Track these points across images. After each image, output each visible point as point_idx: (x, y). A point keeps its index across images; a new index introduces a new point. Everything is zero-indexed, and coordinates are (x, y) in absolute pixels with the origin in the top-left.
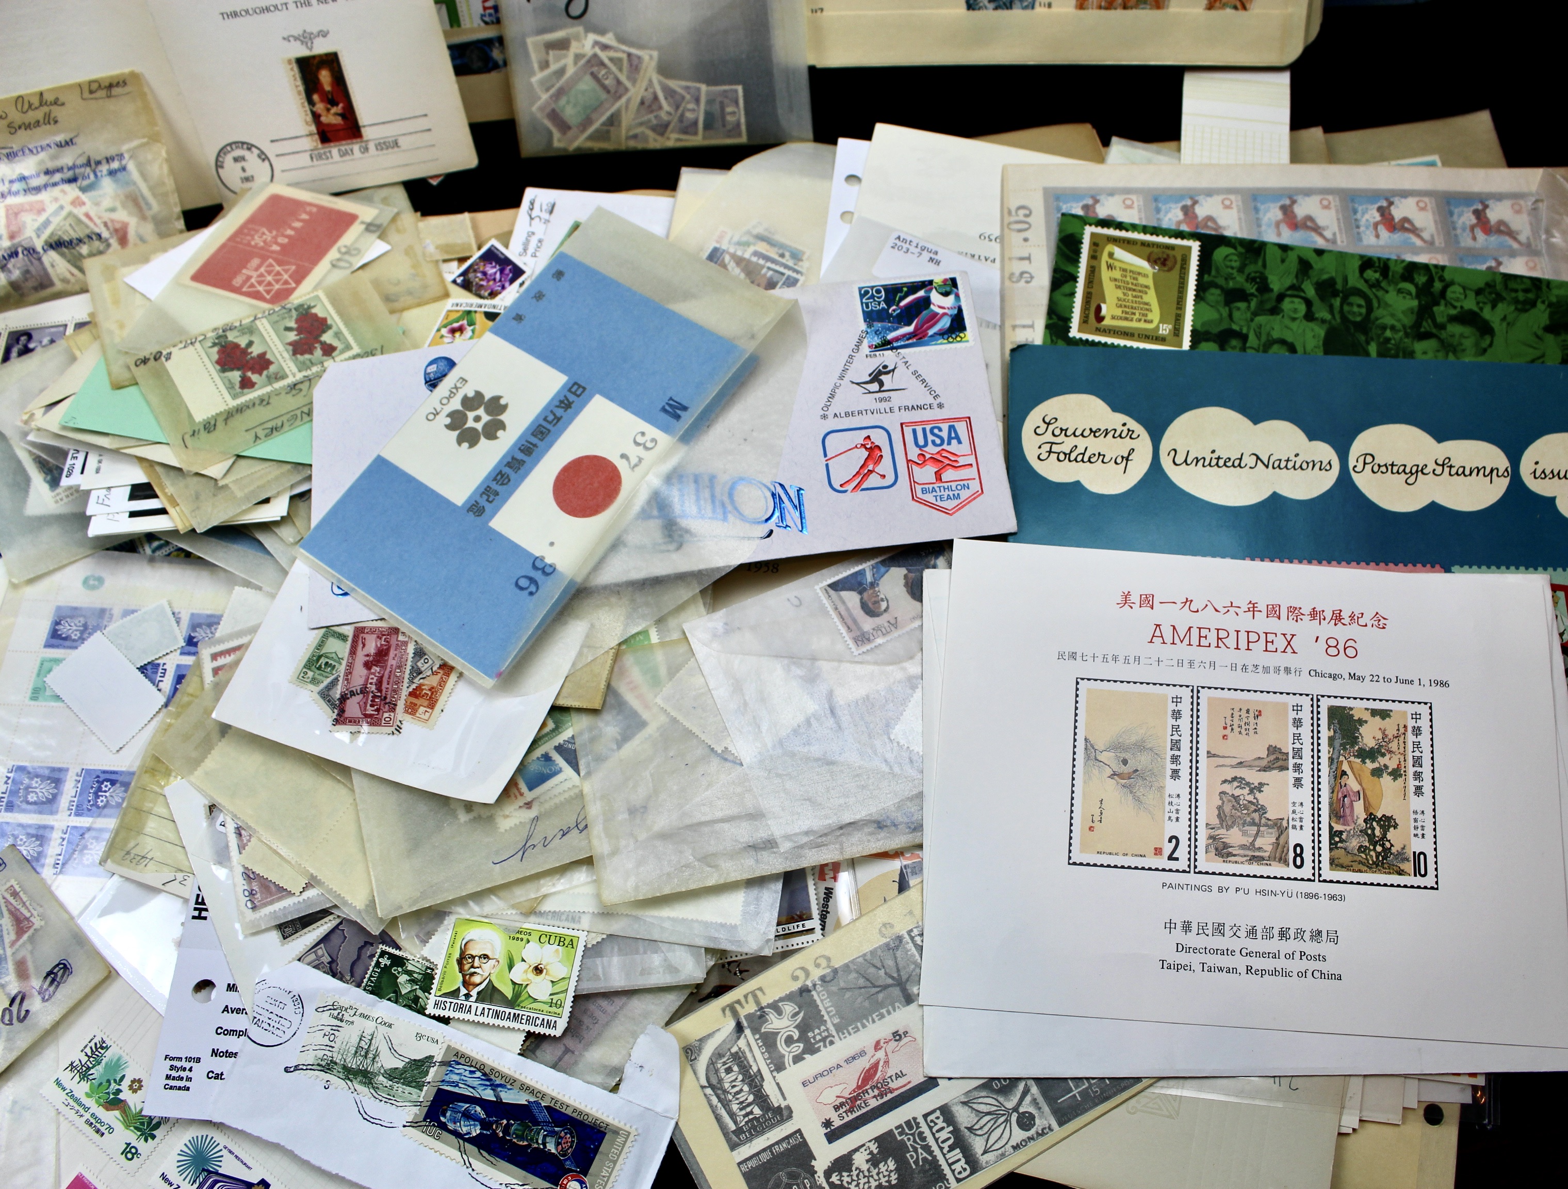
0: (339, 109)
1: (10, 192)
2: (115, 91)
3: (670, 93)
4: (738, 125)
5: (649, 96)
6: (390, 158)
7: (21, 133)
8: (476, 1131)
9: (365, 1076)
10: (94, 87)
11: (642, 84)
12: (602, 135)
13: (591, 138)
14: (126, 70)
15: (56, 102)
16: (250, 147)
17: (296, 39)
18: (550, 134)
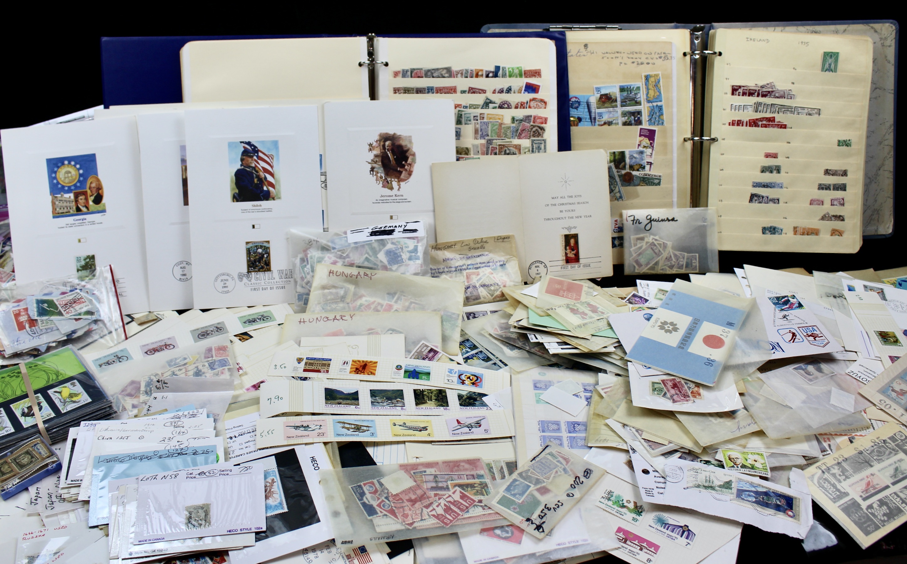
0: (574, 252)
1: (467, 269)
2: (505, 240)
3: (675, 255)
4: (696, 266)
5: (669, 256)
6: (587, 270)
7: (472, 250)
8: (754, 500)
9: (712, 488)
10: (499, 238)
11: (667, 252)
12: (652, 268)
13: (649, 269)
14: (510, 234)
15: (486, 242)
16: (542, 262)
17: (566, 228)
18: (635, 267)
